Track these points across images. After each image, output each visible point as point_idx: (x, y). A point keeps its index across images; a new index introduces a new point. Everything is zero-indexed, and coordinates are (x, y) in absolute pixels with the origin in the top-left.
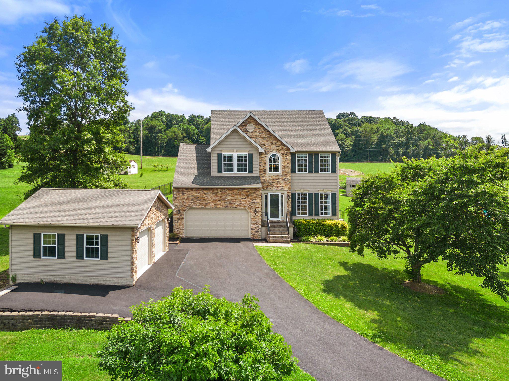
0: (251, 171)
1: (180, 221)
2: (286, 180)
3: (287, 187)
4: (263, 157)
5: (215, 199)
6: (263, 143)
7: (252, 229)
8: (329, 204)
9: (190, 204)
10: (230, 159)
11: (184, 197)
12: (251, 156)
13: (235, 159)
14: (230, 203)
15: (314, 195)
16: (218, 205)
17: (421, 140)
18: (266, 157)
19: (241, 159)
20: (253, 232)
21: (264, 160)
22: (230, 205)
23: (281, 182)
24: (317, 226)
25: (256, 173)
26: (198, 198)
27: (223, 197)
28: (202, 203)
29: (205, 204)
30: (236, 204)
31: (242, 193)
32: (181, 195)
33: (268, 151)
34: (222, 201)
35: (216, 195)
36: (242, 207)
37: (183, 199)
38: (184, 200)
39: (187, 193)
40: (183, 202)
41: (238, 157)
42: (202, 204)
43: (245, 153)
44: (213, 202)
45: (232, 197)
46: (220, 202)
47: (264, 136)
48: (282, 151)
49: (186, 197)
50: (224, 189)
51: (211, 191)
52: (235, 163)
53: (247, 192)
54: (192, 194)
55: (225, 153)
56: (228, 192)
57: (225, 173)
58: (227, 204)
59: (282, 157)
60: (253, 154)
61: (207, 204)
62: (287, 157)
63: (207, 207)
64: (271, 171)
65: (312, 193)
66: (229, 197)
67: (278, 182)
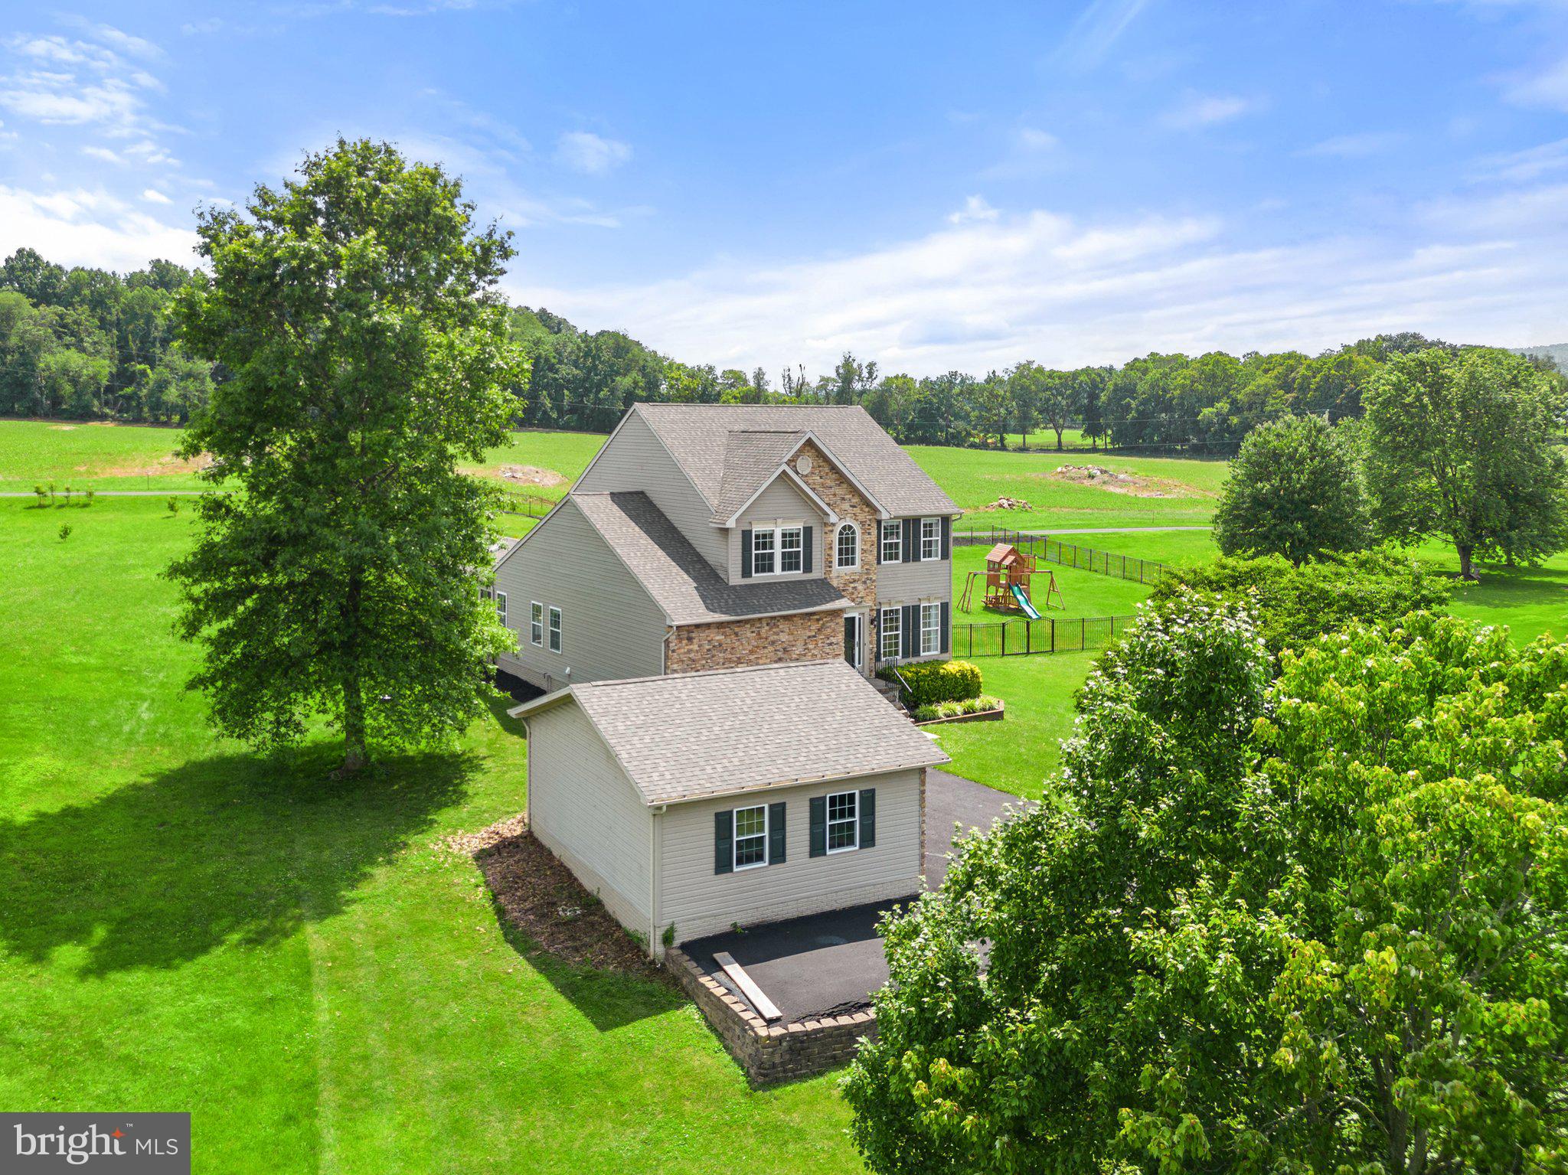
0: (808, 568)
2: (867, 582)
3: (868, 598)
4: (827, 533)
5: (756, 644)
8: (937, 628)
10: (765, 541)
11: (691, 647)
12: (808, 531)
13: (778, 540)
14: (785, 650)
15: (911, 611)
17: (618, 373)
18: (832, 531)
19: (789, 539)
21: (829, 539)
23: (860, 587)
25: (817, 574)
26: (720, 645)
27: (772, 638)
28: (730, 656)
29: (735, 659)
30: (798, 652)
31: (809, 625)
32: (685, 642)
34: (771, 648)
35: (759, 634)
36: (809, 657)
37: (690, 651)
38: (692, 655)
39: (699, 636)
40: (690, 659)
41: (784, 535)
42: (729, 660)
43: (797, 526)
44: (751, 652)
45: (790, 636)
46: (766, 651)
47: (829, 483)
48: (861, 517)
49: (695, 647)
50: (772, 618)
51: (748, 627)
52: (778, 551)
53: (819, 621)
54: (709, 639)
55: (757, 528)
56: (783, 625)
57: (757, 578)
58: (781, 654)
59: (860, 531)
60: (813, 528)
61: (739, 658)
62: (869, 529)
64: (840, 564)
65: (909, 607)
66: (784, 637)
67: (855, 588)
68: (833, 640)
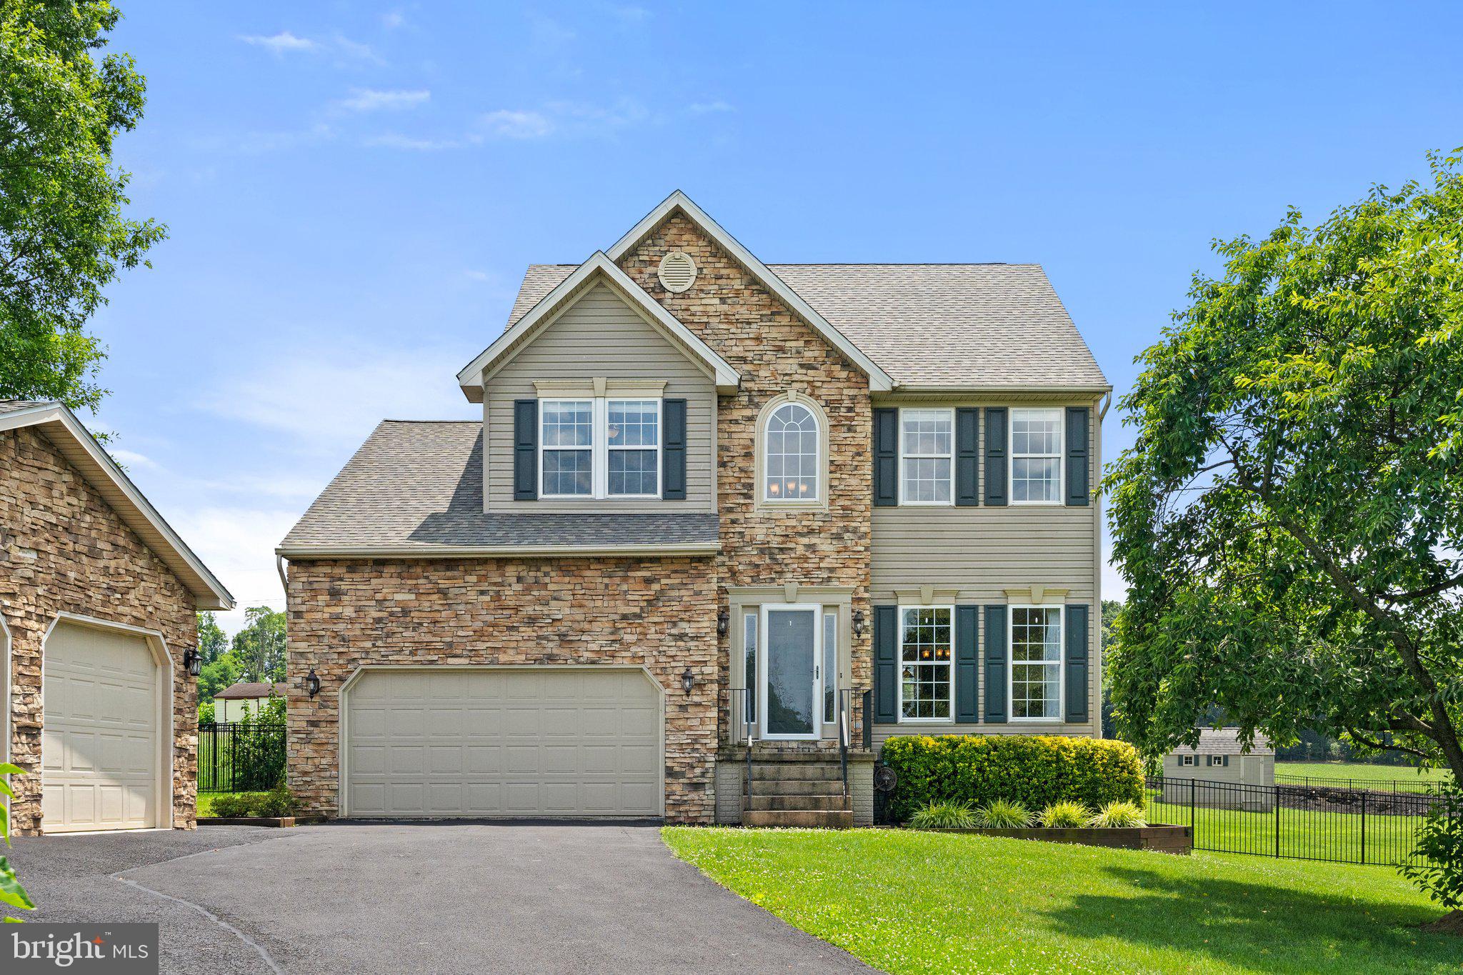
0: (675, 490)
1: (319, 734)
2: (846, 536)
3: (850, 572)
4: (736, 422)
5: (490, 618)
6: (737, 351)
7: (670, 773)
8: (1056, 660)
9: (368, 644)
10: (574, 427)
11: (339, 610)
12: (675, 411)
13: (600, 425)
14: (563, 639)
15: (981, 617)
16: (502, 650)
18: (751, 419)
19: (627, 427)
20: (677, 788)
21: (741, 434)
22: (565, 652)
23: (825, 545)
24: (992, 763)
25: (702, 499)
26: (406, 612)
27: (529, 610)
28: (429, 638)
29: (439, 645)
30: (595, 647)
31: (625, 587)
32: (323, 598)
33: (762, 393)
34: (527, 632)
35: (497, 595)
36: (623, 662)
37: (336, 618)
38: (340, 626)
39: (355, 588)
40: (336, 635)
41: (614, 417)
42: (428, 647)
43: (648, 396)
44: (480, 635)
45: (576, 610)
46: (516, 636)
47: (743, 313)
48: (827, 391)
49: (349, 612)
51: (473, 579)
52: (600, 446)
53: (648, 581)
54: (379, 596)
55: (551, 397)
56: (556, 582)
58: (551, 647)
59: (827, 422)
60: (689, 404)
61: (450, 644)
62: (852, 419)
63: (450, 661)
65: (975, 608)
66: (560, 610)
67: (811, 547)
68: (685, 627)
